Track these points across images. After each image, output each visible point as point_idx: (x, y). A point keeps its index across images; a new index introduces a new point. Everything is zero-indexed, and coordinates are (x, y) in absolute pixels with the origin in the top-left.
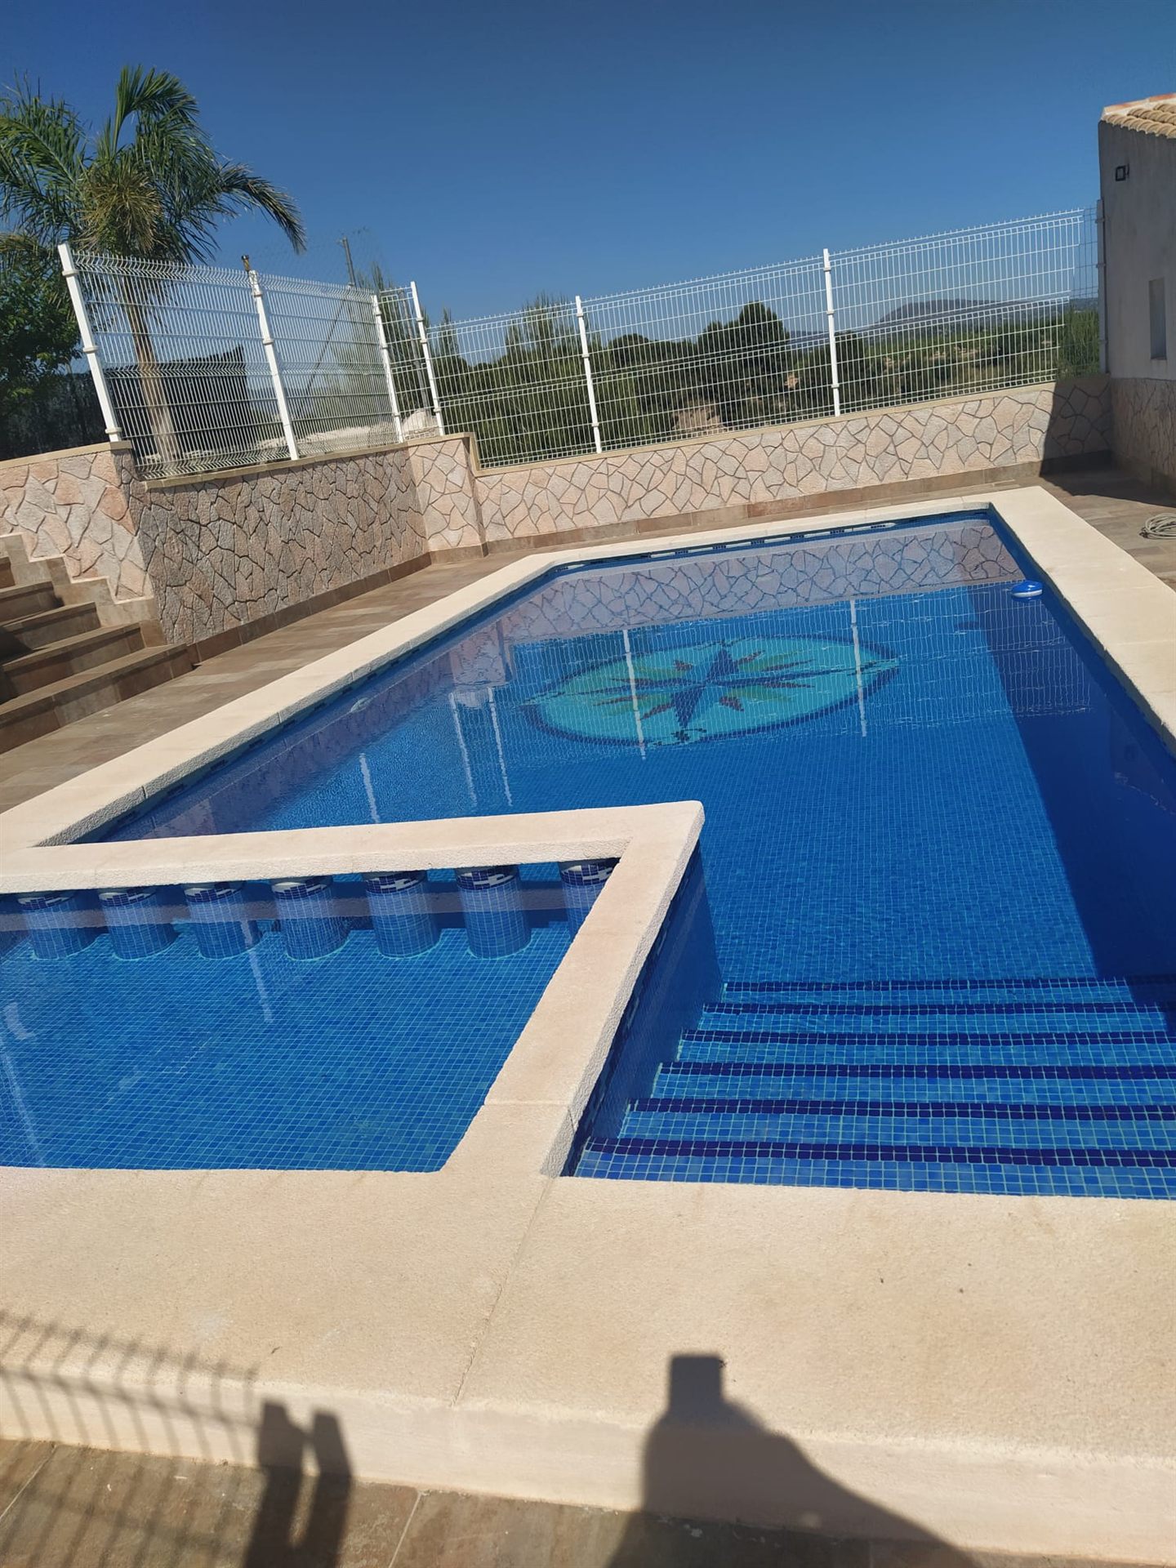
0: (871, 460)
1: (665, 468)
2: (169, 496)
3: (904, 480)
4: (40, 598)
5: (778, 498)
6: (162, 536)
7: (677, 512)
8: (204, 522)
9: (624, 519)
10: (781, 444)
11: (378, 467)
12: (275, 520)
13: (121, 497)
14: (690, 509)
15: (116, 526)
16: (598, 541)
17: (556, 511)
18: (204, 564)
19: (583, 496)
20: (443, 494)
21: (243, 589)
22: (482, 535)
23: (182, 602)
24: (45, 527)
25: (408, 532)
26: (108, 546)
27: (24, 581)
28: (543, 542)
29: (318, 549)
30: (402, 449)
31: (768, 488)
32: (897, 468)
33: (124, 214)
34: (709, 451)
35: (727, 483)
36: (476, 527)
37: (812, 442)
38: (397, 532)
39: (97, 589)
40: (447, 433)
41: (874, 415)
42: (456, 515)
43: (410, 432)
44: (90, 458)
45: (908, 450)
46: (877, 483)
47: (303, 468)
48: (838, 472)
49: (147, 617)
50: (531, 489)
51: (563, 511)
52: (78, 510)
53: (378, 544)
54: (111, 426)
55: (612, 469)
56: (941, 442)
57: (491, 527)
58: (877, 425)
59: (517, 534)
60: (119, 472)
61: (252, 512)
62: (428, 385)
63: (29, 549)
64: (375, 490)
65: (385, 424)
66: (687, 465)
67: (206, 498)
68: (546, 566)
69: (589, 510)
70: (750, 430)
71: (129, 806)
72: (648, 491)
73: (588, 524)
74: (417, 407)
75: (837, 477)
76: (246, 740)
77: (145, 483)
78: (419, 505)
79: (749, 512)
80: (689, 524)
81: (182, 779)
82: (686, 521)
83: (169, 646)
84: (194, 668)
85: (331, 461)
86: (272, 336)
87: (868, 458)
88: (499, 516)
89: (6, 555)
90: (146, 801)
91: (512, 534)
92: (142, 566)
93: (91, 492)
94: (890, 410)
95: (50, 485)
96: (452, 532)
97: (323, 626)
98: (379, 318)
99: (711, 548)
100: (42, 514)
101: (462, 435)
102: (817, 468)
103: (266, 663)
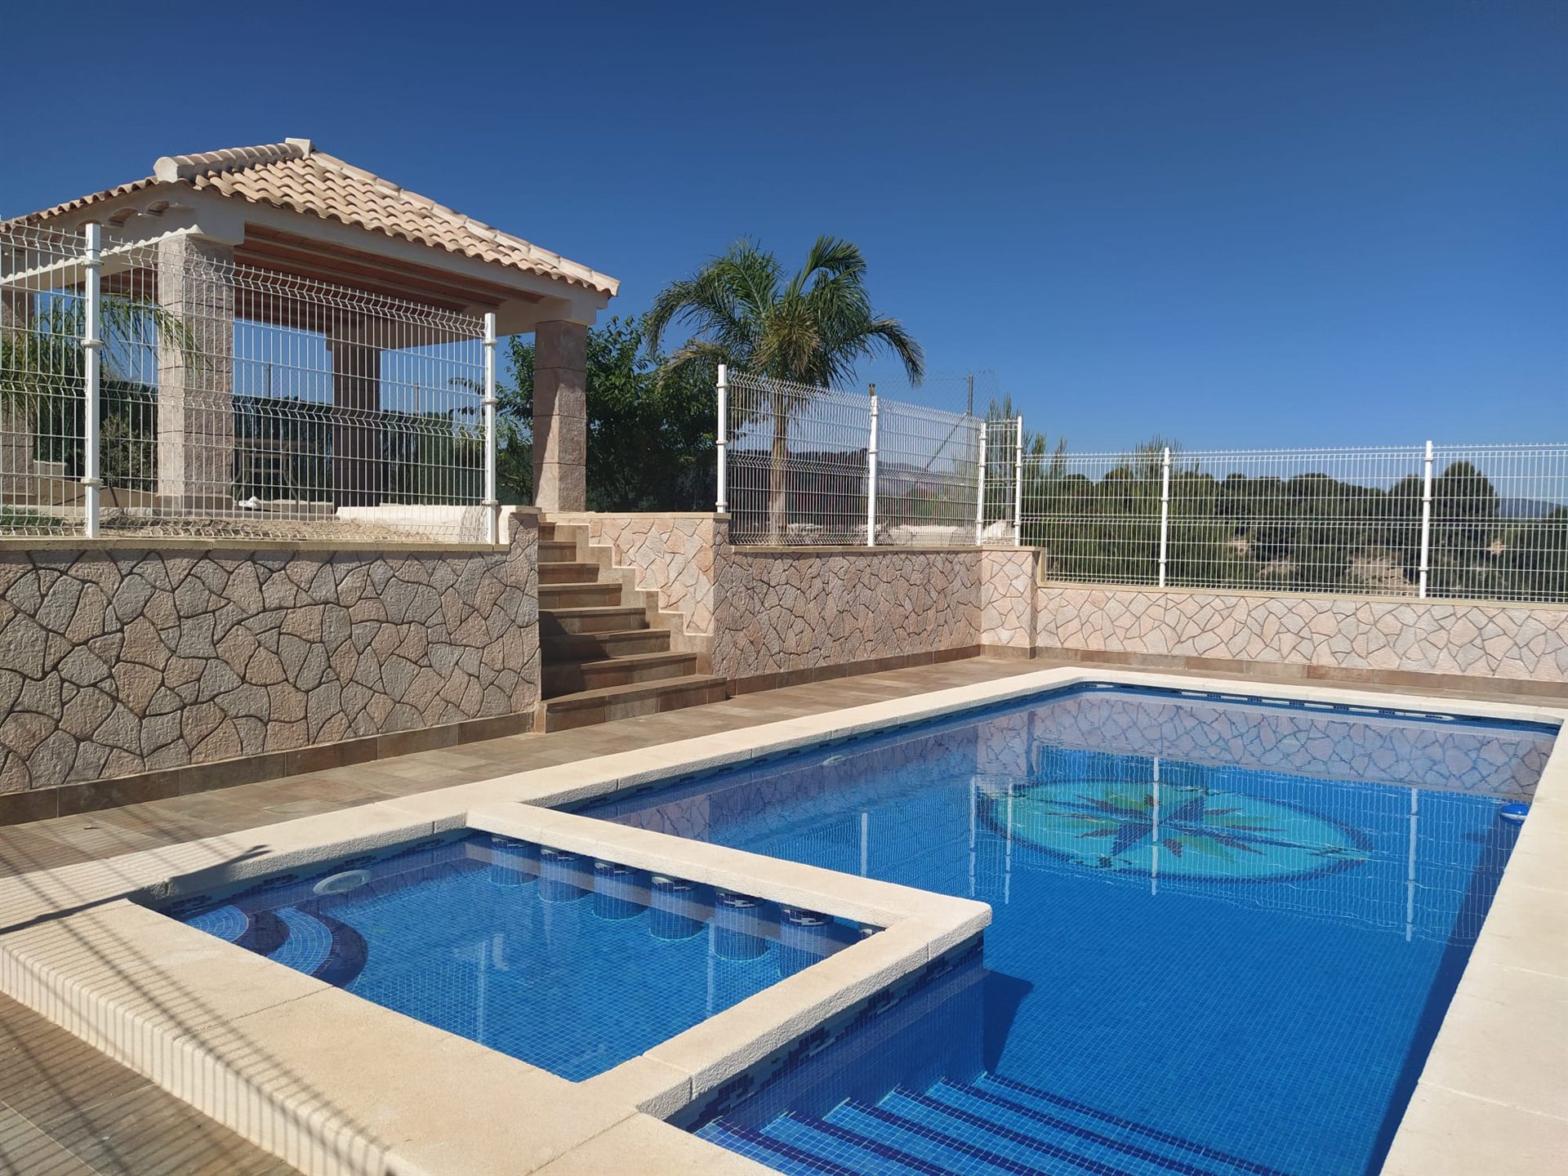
0: (1454, 650)
1: (1225, 613)
2: (750, 560)
3: (1490, 676)
4: (634, 620)
5: (1343, 666)
6: (734, 589)
7: (1231, 658)
8: (772, 584)
9: (1174, 653)
10: (1354, 614)
11: (947, 563)
12: (836, 593)
13: (711, 555)
14: (1244, 657)
15: (701, 575)
16: (1144, 667)
17: (1108, 631)
18: (764, 617)
19: (1137, 623)
20: (1005, 596)
21: (791, 643)
22: (1032, 639)
23: (735, 644)
24: (652, 567)
25: (964, 622)
26: (692, 589)
27: (627, 603)
28: (1089, 657)
29: (869, 623)
30: (976, 552)
31: (1333, 653)
32: (1482, 663)
33: (790, 343)
34: (1274, 606)
35: (1288, 640)
36: (1029, 631)
37: (1389, 618)
38: (951, 622)
39: (675, 621)
40: (1021, 544)
41: (1463, 605)
42: (1012, 616)
43: (989, 538)
44: (698, 521)
45: (1498, 647)
46: (1459, 673)
47: (875, 554)
48: (1414, 652)
49: (704, 650)
50: (1088, 607)
51: (1115, 633)
52: (679, 559)
53: (929, 628)
54: (721, 500)
55: (1171, 604)
56: (1538, 646)
57: (1043, 633)
58: (1465, 615)
59: (1066, 645)
60: (715, 536)
61: (818, 583)
62: (1014, 501)
63: (637, 581)
64: (938, 581)
65: (969, 527)
66: (1248, 615)
67: (781, 565)
68: (1073, 680)
69: (1140, 637)
70: (1322, 594)
71: (601, 792)
72: (1203, 631)
73: (1138, 650)
74: (999, 518)
75: (1413, 657)
76: (716, 764)
77: (733, 547)
78: (980, 601)
79: (1308, 672)
80: (1241, 671)
81: (652, 782)
82: (1238, 667)
83: (713, 677)
84: (728, 698)
85: (902, 552)
86: (877, 448)
87: (1450, 645)
88: (1053, 625)
89: (621, 582)
90: (616, 792)
91: (1062, 644)
92: (711, 609)
93: (690, 548)
94: (1482, 603)
95: (665, 537)
96: (1006, 632)
97: (850, 689)
98: (984, 442)
99: (1246, 699)
100: (653, 557)
101: (1032, 548)
102: (1391, 644)
103: (781, 708)
